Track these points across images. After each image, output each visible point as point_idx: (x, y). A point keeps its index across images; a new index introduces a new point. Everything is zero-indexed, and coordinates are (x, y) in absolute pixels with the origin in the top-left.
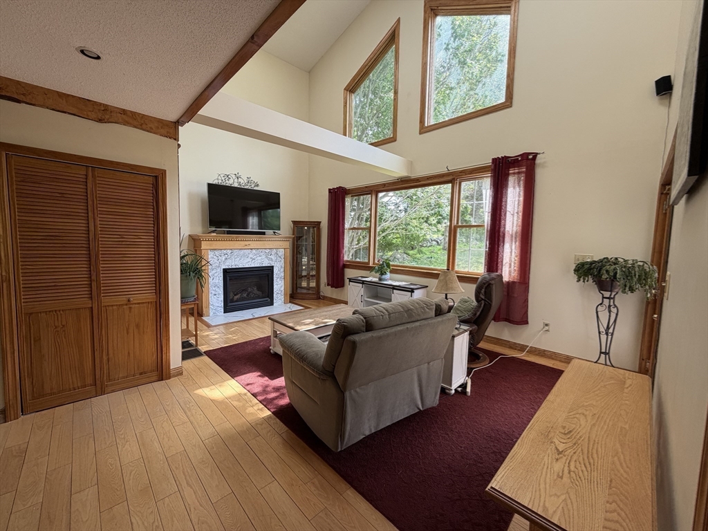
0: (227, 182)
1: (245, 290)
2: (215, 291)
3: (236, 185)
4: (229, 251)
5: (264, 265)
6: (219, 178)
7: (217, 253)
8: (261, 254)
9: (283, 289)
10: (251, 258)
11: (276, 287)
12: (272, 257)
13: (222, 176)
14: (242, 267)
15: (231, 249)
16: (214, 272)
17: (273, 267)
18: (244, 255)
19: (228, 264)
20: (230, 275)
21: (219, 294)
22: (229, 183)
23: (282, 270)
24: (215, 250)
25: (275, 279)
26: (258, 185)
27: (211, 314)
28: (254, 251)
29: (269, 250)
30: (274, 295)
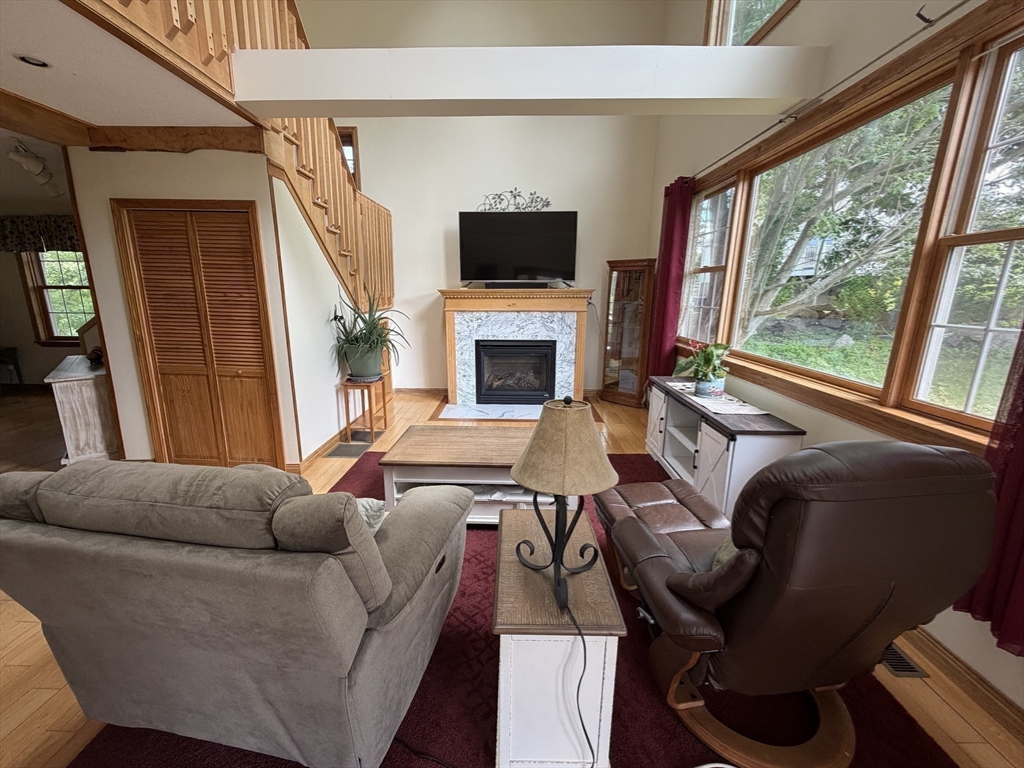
0: (498, 206)
1: (511, 375)
2: (464, 370)
3: (512, 209)
4: (484, 315)
5: (539, 338)
6: (487, 201)
7: (467, 316)
8: (535, 320)
9: (572, 380)
10: (518, 326)
11: (559, 376)
12: (554, 325)
13: (491, 197)
14: (503, 339)
15: (487, 312)
16: (463, 343)
17: (555, 342)
18: (506, 321)
19: (482, 333)
20: (485, 350)
21: (470, 376)
22: (500, 208)
23: (572, 348)
24: (464, 311)
25: (558, 362)
26: (548, 204)
27: (459, 401)
28: (523, 314)
29: (547, 314)
30: (556, 389)
